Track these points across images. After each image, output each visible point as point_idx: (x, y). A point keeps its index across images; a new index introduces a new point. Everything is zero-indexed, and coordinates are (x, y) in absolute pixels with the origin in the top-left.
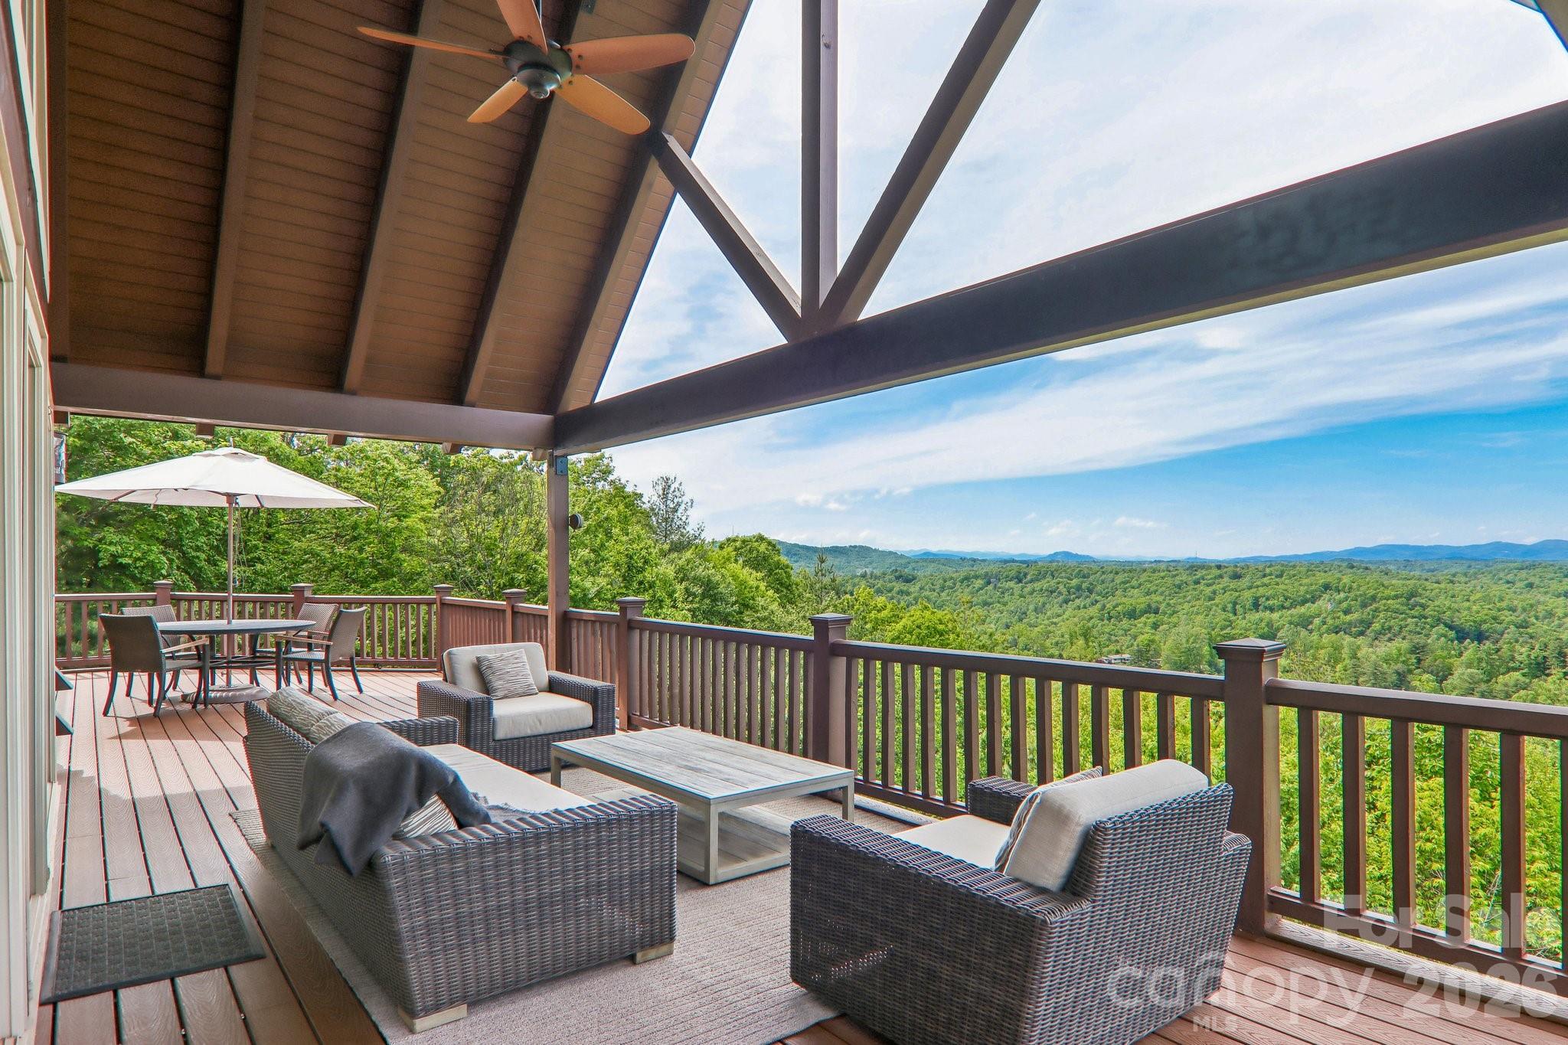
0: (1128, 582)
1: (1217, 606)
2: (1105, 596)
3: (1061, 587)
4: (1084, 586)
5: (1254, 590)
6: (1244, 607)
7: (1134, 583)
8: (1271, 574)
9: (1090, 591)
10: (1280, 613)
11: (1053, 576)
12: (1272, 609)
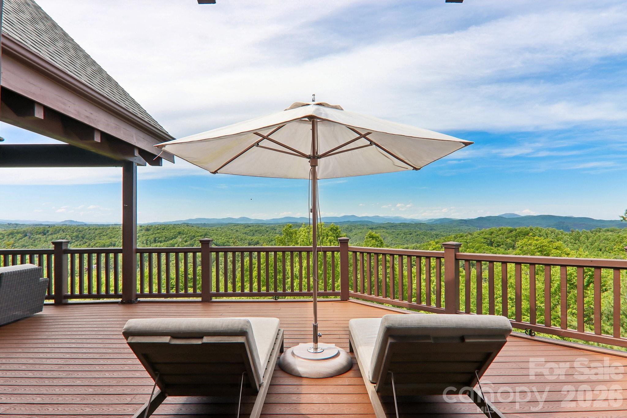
0: (102, 233)
1: (140, 242)
2: (90, 240)
4: (80, 236)
5: (154, 235)
6: (150, 241)
7: (104, 233)
8: (160, 229)
9: (83, 238)
11: (64, 232)
12: (161, 242)
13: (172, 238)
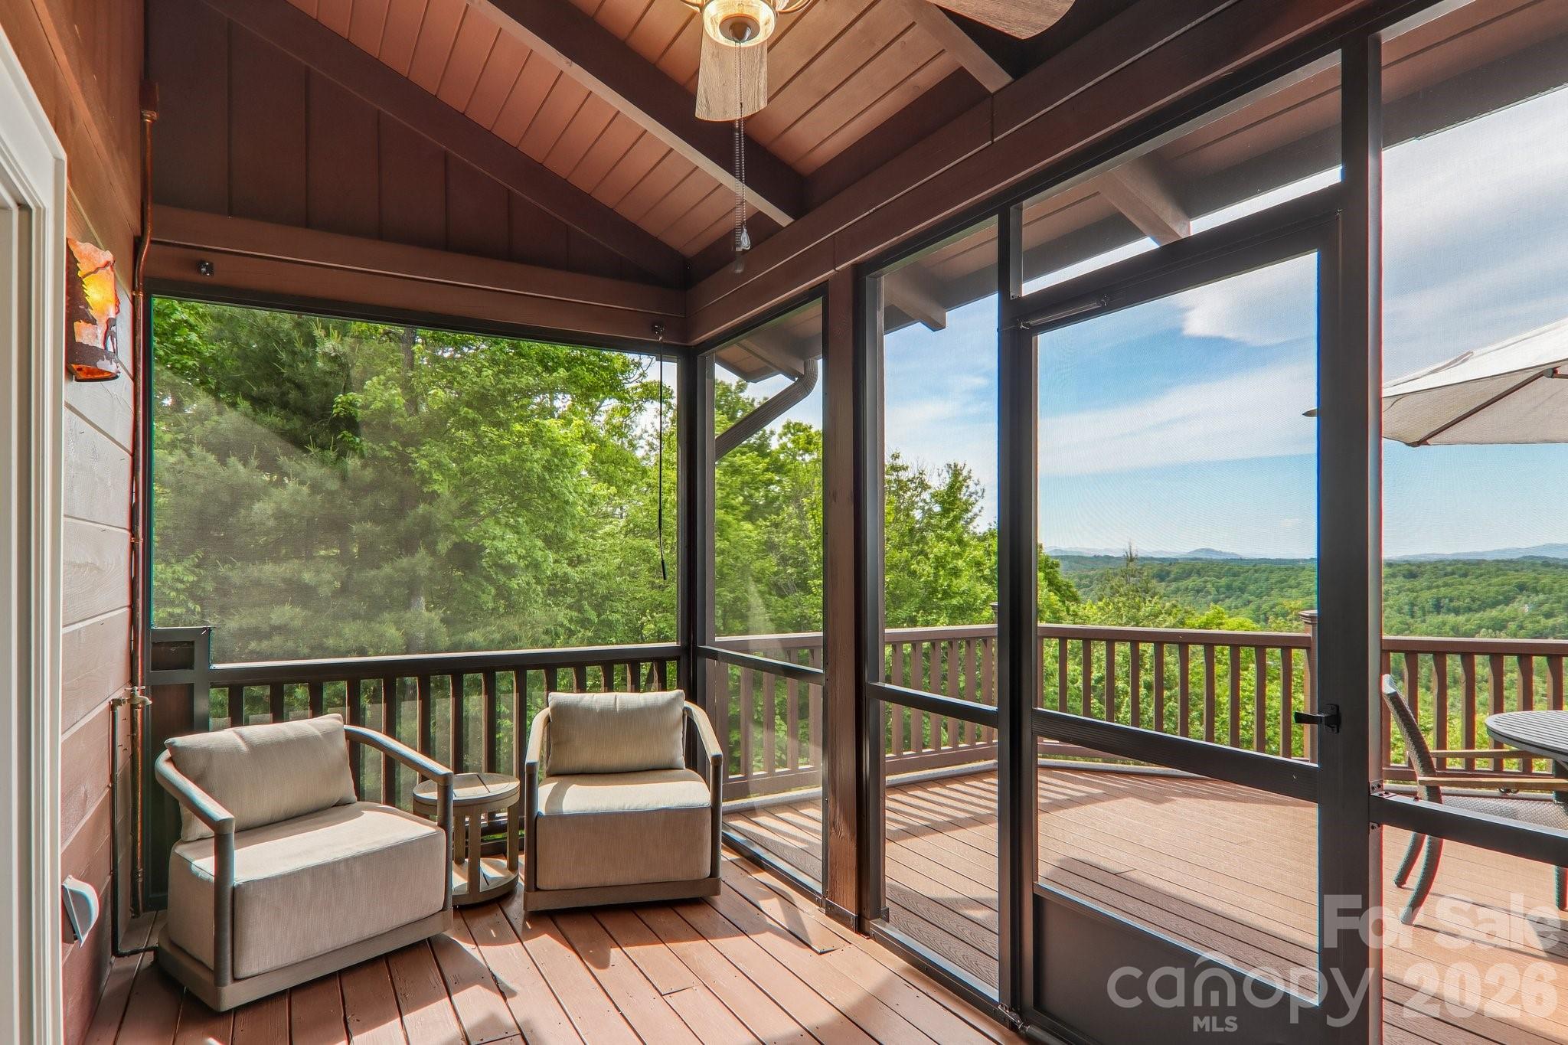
0: (1285, 581)
1: (1391, 608)
2: (1260, 596)
3: (1209, 585)
4: (1235, 585)
5: (1434, 591)
6: (1423, 609)
7: (1292, 582)
8: (1453, 573)
9: (1242, 590)
10: (1466, 616)
11: (1200, 575)
12: (1457, 611)
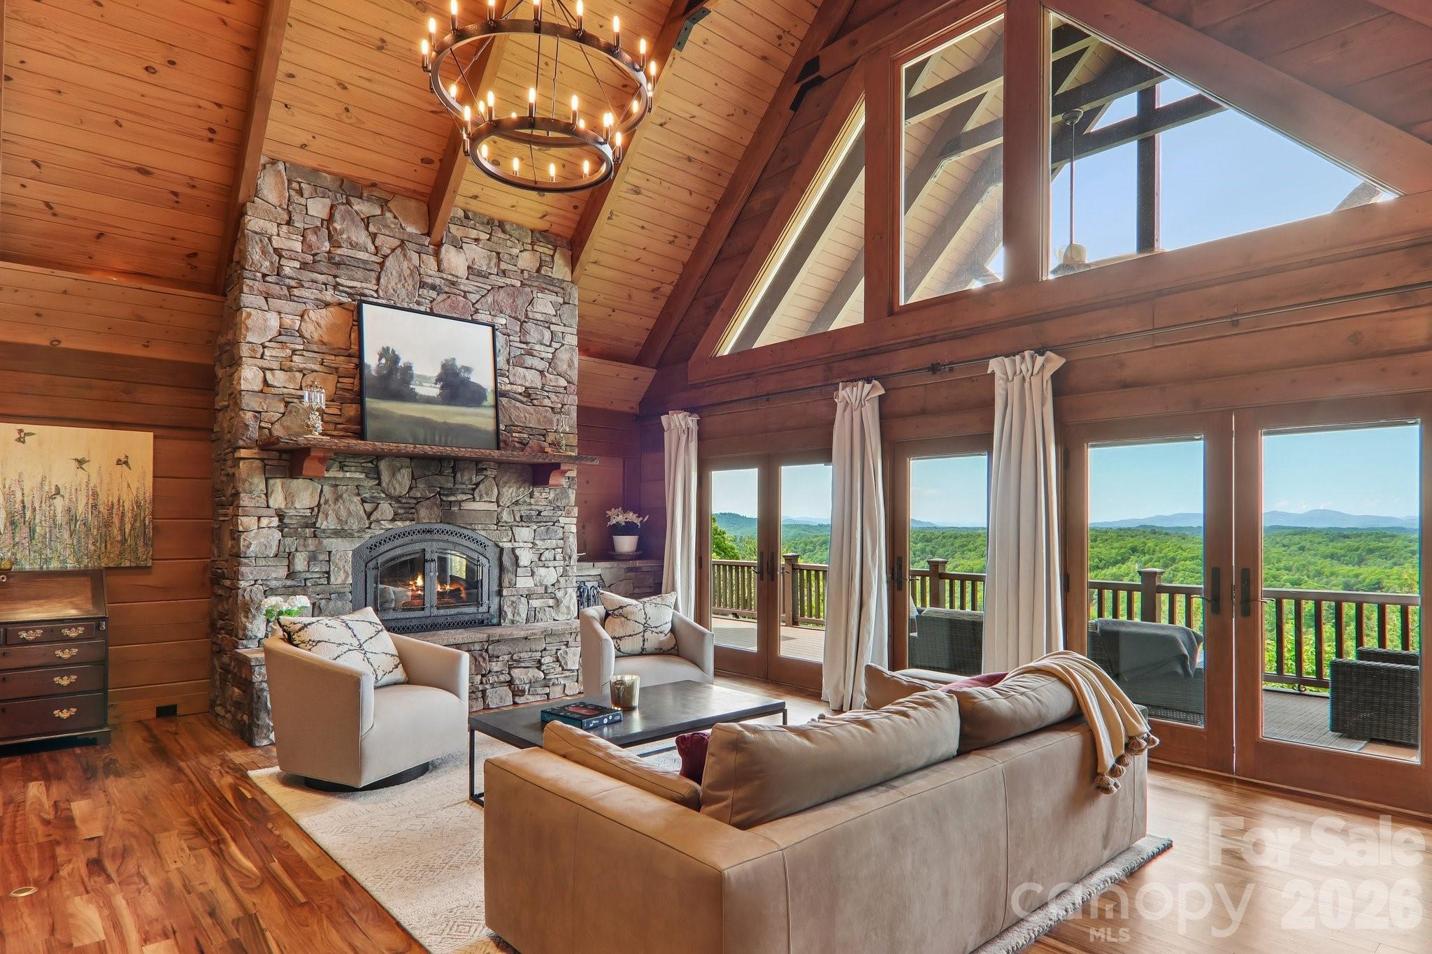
13: (1115, 563)
